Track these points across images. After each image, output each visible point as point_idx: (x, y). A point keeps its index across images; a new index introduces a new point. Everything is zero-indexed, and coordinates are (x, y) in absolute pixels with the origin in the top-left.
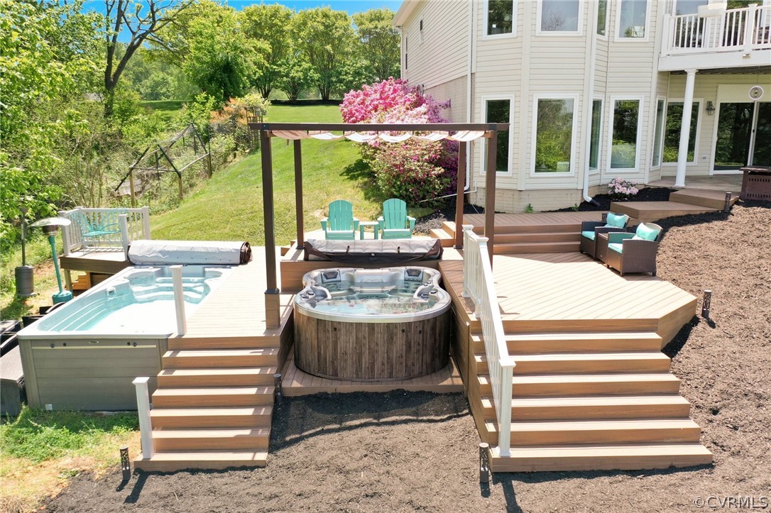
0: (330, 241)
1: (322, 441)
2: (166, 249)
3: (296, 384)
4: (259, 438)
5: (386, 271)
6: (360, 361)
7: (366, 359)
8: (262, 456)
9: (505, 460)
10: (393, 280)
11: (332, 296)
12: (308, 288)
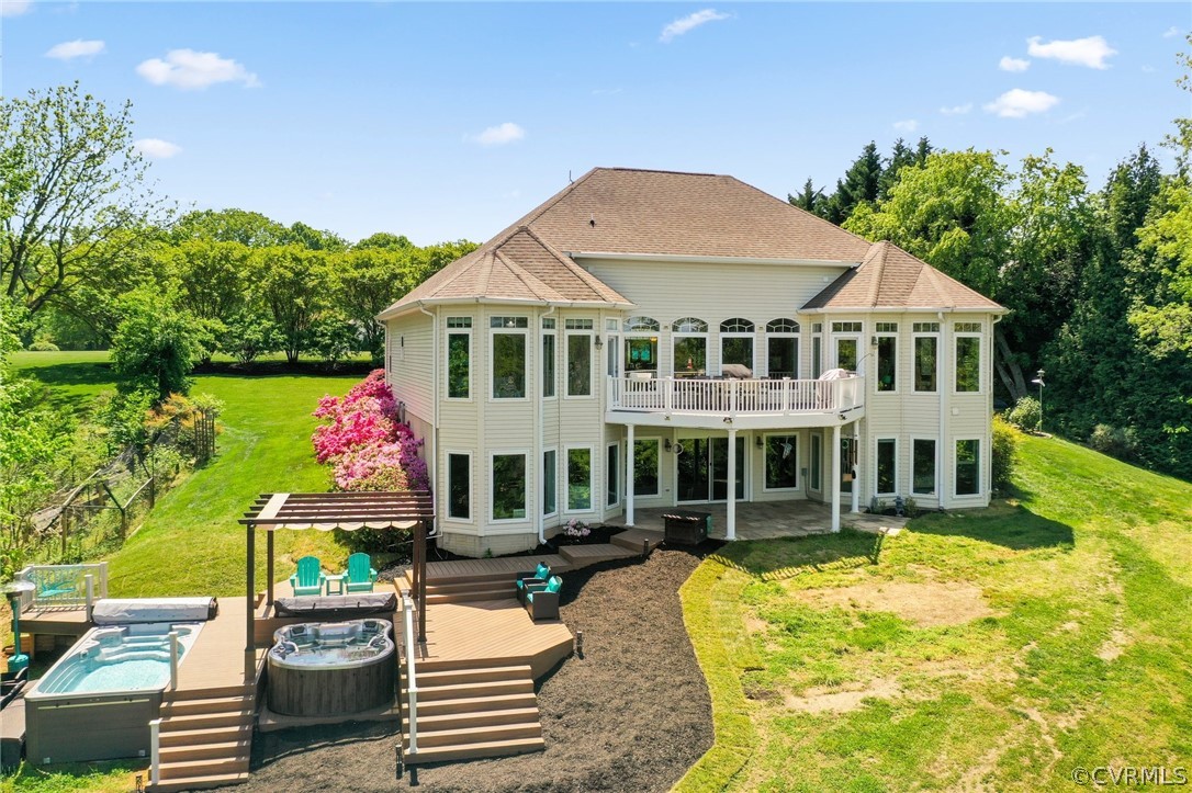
0: (299, 597)
1: (290, 760)
2: (132, 608)
3: (270, 722)
4: (243, 762)
5: (347, 624)
6: (320, 700)
7: (325, 697)
8: (245, 775)
9: (413, 755)
10: (352, 632)
11: (300, 649)
12: (279, 643)
